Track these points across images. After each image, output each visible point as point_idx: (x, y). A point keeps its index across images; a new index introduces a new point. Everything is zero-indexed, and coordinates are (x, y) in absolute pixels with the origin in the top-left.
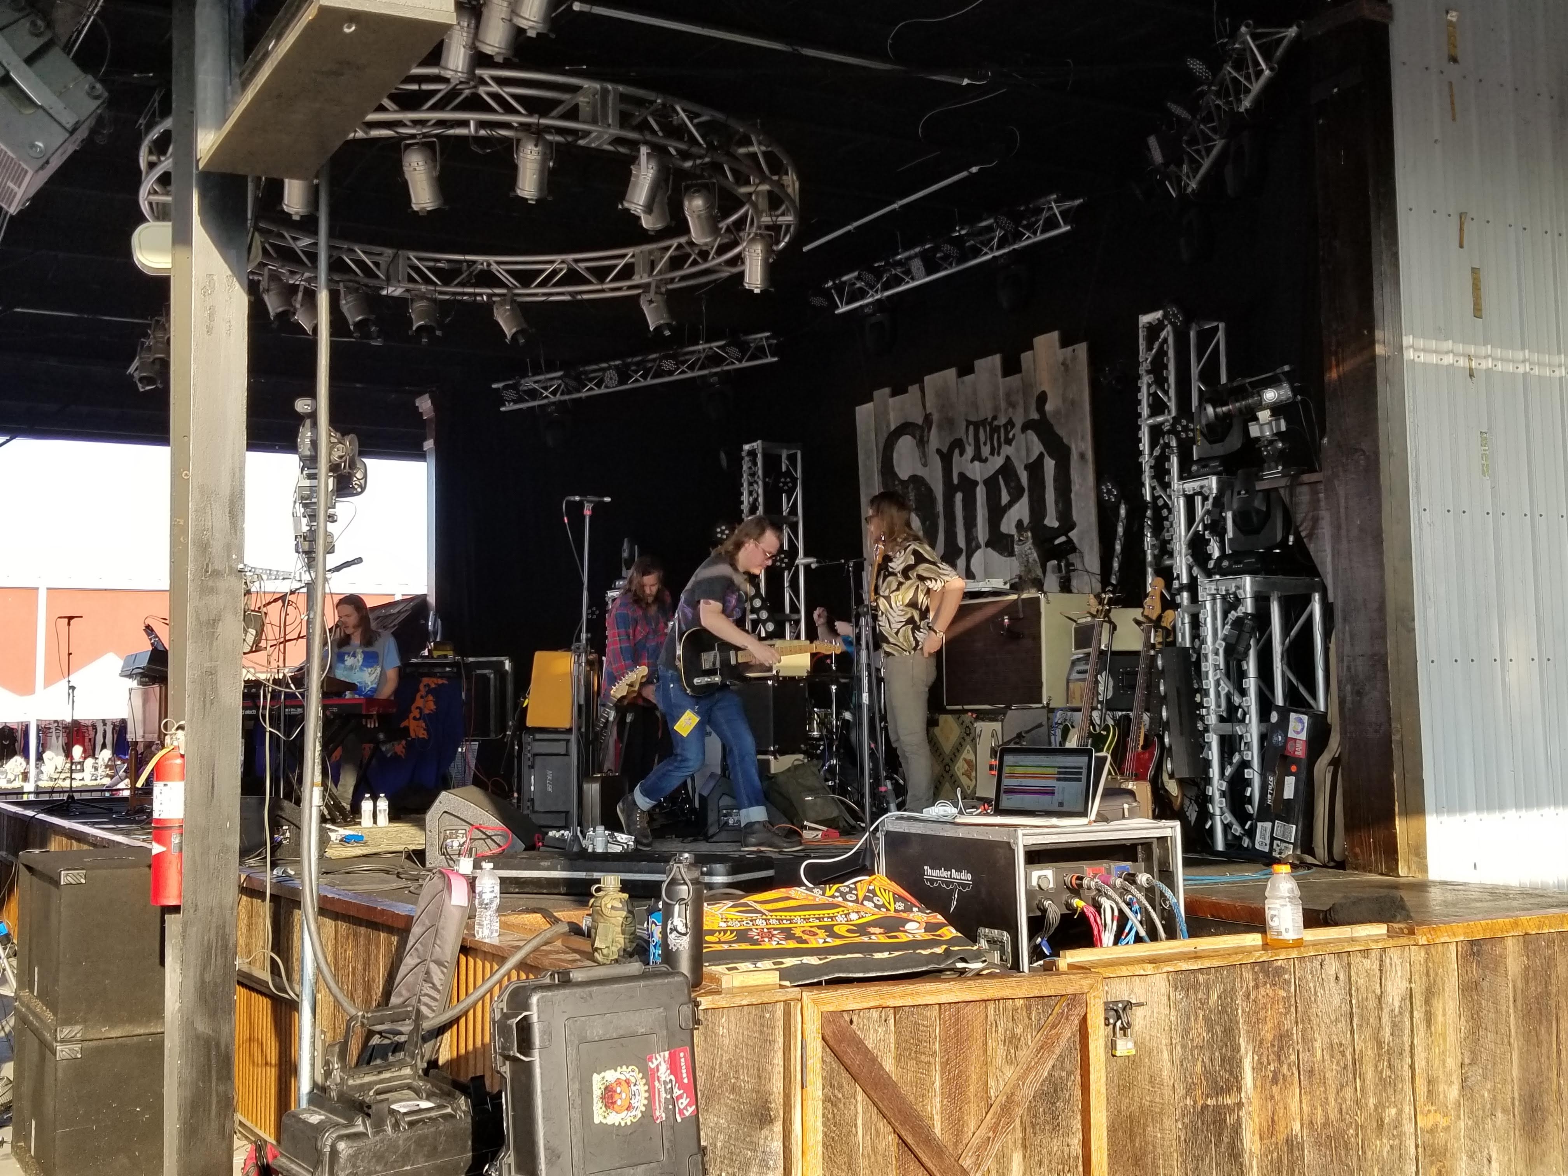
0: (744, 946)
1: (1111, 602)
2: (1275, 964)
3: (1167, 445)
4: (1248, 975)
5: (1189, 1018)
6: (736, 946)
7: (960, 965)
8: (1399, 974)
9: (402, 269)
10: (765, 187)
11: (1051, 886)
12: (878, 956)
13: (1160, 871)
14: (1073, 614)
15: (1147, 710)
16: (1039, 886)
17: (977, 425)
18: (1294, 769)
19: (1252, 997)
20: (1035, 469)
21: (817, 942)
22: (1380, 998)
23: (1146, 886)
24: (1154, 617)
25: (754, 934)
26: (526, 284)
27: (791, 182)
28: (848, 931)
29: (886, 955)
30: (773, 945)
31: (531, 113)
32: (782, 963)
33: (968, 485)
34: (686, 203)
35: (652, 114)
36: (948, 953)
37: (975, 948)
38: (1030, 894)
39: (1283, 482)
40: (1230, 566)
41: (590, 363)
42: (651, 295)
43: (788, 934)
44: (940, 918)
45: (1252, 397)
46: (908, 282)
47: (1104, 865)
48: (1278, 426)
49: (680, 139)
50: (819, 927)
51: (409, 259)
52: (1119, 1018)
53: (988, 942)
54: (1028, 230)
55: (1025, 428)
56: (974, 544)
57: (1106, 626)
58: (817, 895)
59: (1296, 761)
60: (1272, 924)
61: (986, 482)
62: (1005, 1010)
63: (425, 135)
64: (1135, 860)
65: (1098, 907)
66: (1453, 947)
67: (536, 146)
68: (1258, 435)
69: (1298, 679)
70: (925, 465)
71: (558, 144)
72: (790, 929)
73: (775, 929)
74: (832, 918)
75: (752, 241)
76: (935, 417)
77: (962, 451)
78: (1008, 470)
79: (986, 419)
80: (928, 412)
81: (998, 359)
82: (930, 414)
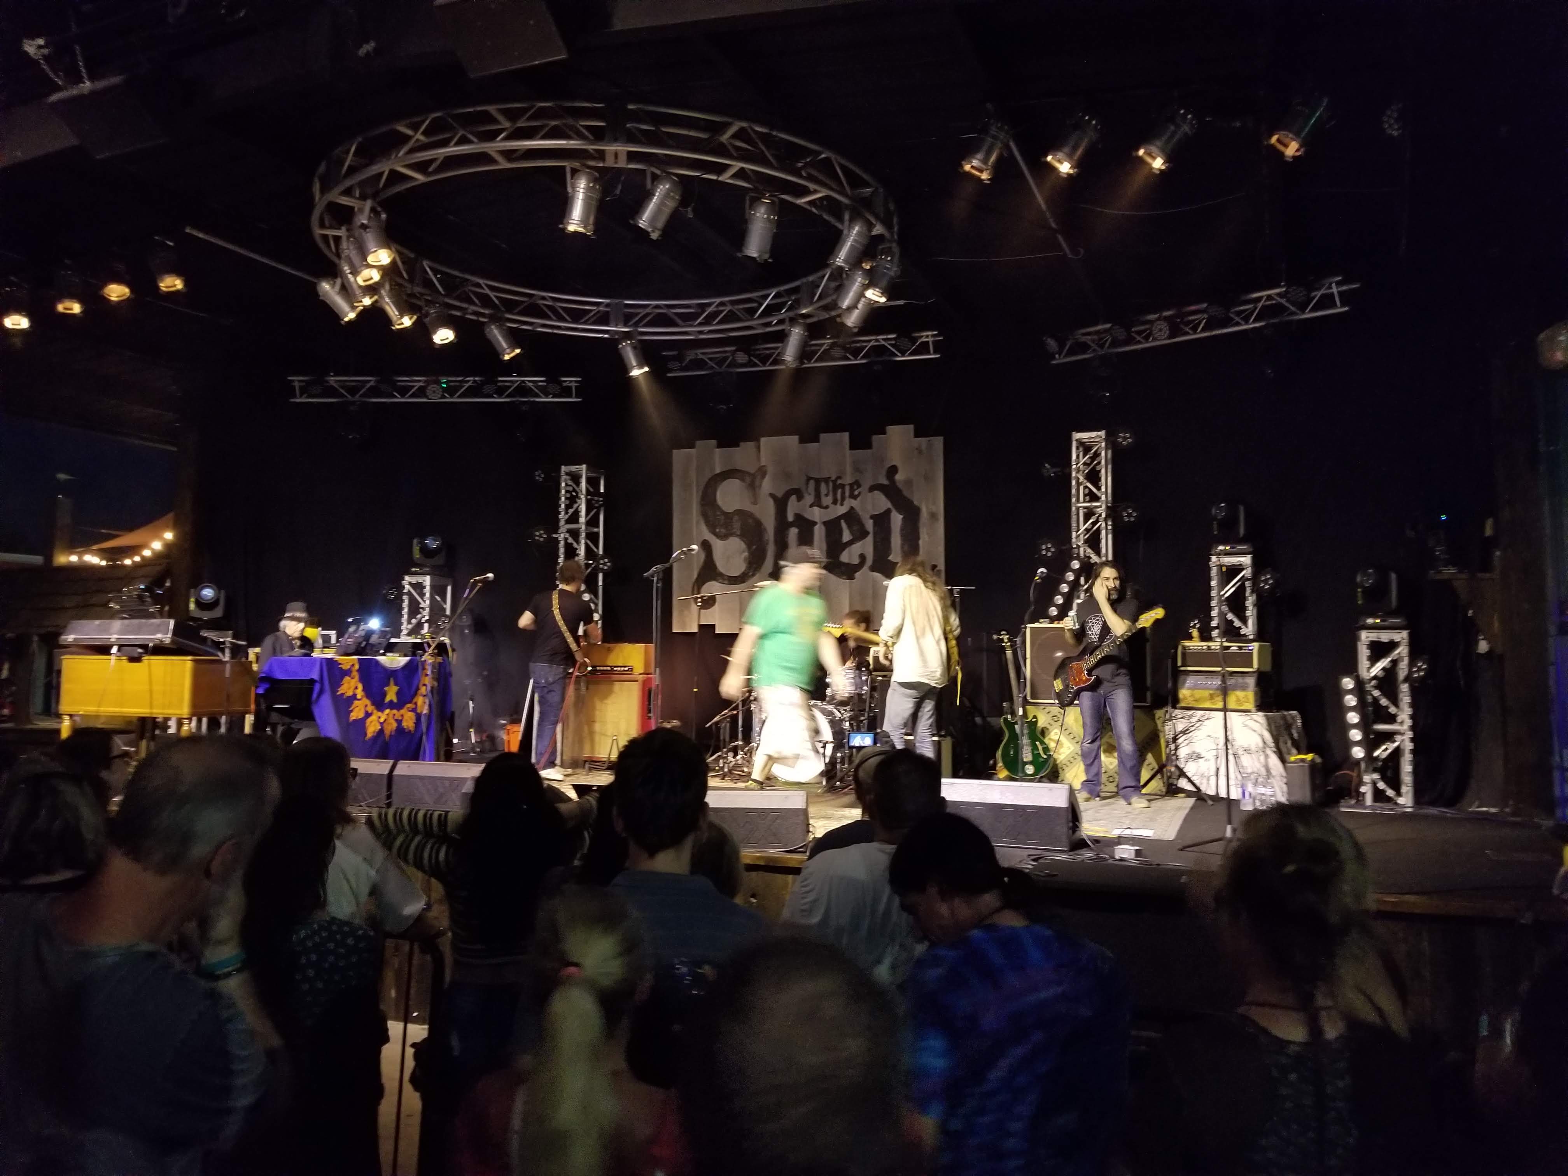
17: (818, 481)
33: (804, 523)
55: (873, 489)
61: (826, 524)
70: (754, 503)
76: (770, 469)
77: (800, 498)
78: (851, 517)
79: (830, 478)
80: (762, 464)
81: (846, 436)
82: (764, 466)
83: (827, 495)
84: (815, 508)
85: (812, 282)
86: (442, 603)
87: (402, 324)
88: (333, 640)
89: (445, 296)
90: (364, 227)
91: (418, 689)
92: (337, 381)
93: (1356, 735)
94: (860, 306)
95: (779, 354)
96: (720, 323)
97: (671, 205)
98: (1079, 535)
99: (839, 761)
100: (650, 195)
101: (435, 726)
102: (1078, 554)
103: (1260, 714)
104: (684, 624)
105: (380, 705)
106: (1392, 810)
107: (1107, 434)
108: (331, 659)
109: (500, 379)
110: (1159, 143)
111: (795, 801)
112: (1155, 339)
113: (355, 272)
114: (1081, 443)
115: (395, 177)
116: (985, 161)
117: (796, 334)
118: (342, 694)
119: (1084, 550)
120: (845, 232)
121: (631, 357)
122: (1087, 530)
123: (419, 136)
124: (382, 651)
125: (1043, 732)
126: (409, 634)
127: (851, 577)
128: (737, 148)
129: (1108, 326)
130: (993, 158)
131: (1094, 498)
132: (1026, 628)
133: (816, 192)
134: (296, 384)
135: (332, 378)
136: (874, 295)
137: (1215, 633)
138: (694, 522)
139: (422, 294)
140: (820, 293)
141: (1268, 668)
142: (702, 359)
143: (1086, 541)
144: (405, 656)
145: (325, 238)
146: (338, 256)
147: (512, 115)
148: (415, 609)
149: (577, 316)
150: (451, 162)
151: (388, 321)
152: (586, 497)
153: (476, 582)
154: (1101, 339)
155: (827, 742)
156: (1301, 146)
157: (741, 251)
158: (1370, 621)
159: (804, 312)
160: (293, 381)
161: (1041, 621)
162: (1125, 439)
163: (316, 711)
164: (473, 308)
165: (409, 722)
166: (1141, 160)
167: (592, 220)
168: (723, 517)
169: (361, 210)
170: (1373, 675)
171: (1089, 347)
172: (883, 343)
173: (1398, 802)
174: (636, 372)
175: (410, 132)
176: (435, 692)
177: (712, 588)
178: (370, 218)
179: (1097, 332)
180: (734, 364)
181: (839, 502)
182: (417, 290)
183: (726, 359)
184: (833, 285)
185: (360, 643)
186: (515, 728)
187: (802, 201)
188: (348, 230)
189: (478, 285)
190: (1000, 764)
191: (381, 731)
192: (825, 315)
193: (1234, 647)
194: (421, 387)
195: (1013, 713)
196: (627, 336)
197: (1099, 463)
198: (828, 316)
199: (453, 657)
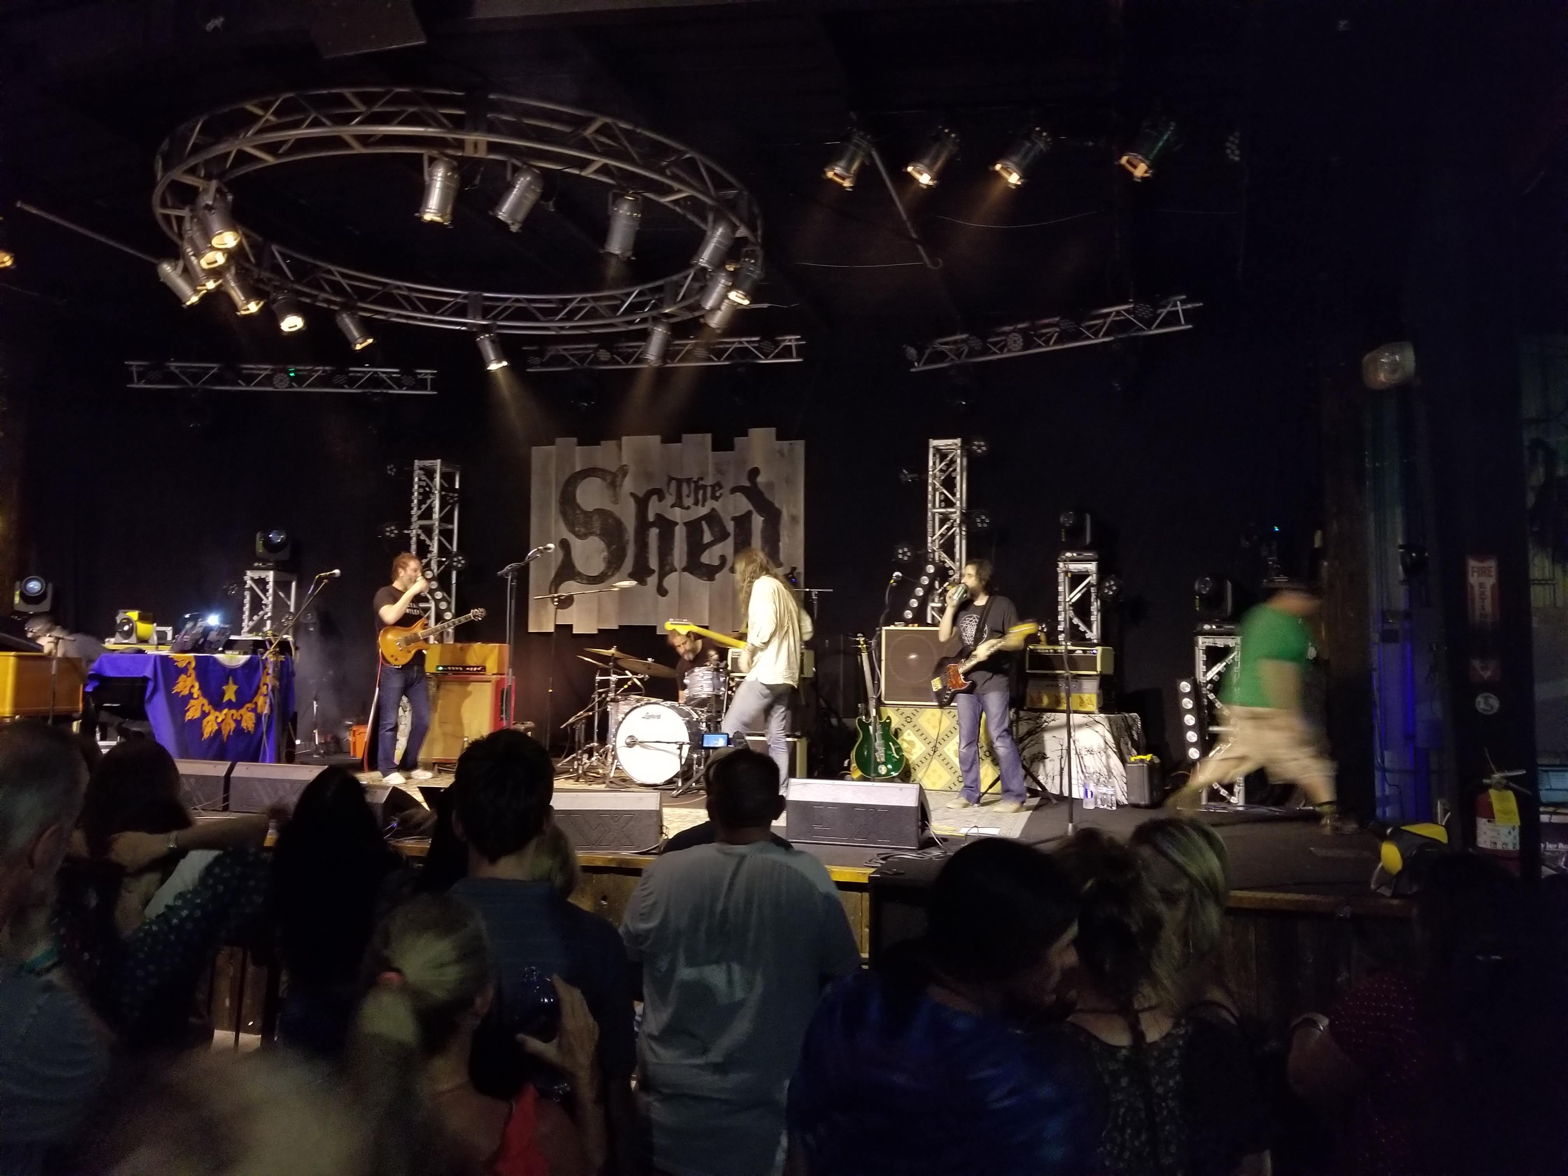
17: (680, 482)
33: (665, 524)
55: (734, 491)
56: (668, 568)
61: (687, 524)
70: (616, 502)
76: (632, 469)
77: (661, 498)
78: (712, 518)
79: (690, 479)
80: (624, 463)
81: (709, 437)
82: (625, 465)
83: (688, 496)
84: (677, 510)
85: (676, 282)
86: (286, 600)
87: (248, 309)
88: (169, 637)
89: (292, 282)
90: (209, 208)
91: (258, 688)
92: (177, 367)
93: (1192, 736)
94: (723, 307)
95: (641, 354)
96: (581, 319)
97: (532, 197)
98: (934, 541)
99: (695, 762)
100: (510, 186)
101: (276, 728)
102: (934, 558)
103: (1102, 715)
104: (540, 624)
105: (217, 704)
106: (1224, 808)
107: (963, 442)
108: (167, 656)
109: (351, 369)
110: (1015, 159)
111: (649, 801)
112: (1009, 351)
113: (199, 255)
114: (937, 450)
115: (243, 158)
116: (847, 169)
117: (659, 333)
118: (178, 693)
119: (940, 555)
120: (709, 233)
121: (489, 351)
122: (942, 535)
123: (270, 117)
124: (220, 649)
125: (897, 734)
126: (250, 631)
127: (711, 578)
128: (602, 144)
129: (964, 336)
130: (855, 166)
131: (949, 503)
132: (881, 630)
133: (680, 191)
134: (134, 369)
135: (173, 364)
136: (736, 297)
137: (1061, 637)
138: (553, 521)
139: (270, 280)
140: (685, 293)
141: (1110, 671)
142: (563, 355)
143: (941, 546)
144: (245, 653)
145: (167, 217)
146: (181, 236)
147: (368, 99)
148: (257, 605)
149: (433, 307)
150: (302, 144)
151: (234, 307)
152: (440, 492)
153: (321, 579)
154: (958, 349)
155: (683, 743)
156: (1150, 167)
157: (603, 248)
158: (1207, 627)
159: (667, 311)
160: (131, 366)
161: (896, 623)
162: (980, 447)
163: (149, 709)
164: (323, 295)
165: (248, 721)
166: (997, 173)
167: (449, 209)
168: (582, 516)
169: (206, 190)
170: (1208, 679)
171: (947, 356)
172: (746, 345)
173: (1231, 801)
174: (493, 367)
175: (259, 112)
176: (276, 692)
177: (570, 587)
178: (215, 199)
179: (955, 342)
180: (596, 361)
181: (700, 503)
182: (265, 275)
183: (588, 355)
184: (697, 285)
185: (198, 640)
186: (362, 729)
187: (666, 200)
188: (191, 210)
189: (330, 272)
190: (854, 765)
191: (219, 732)
192: (689, 316)
193: (1079, 651)
194: (267, 375)
195: (868, 714)
196: (485, 329)
197: (955, 470)
198: (691, 316)
199: (296, 656)
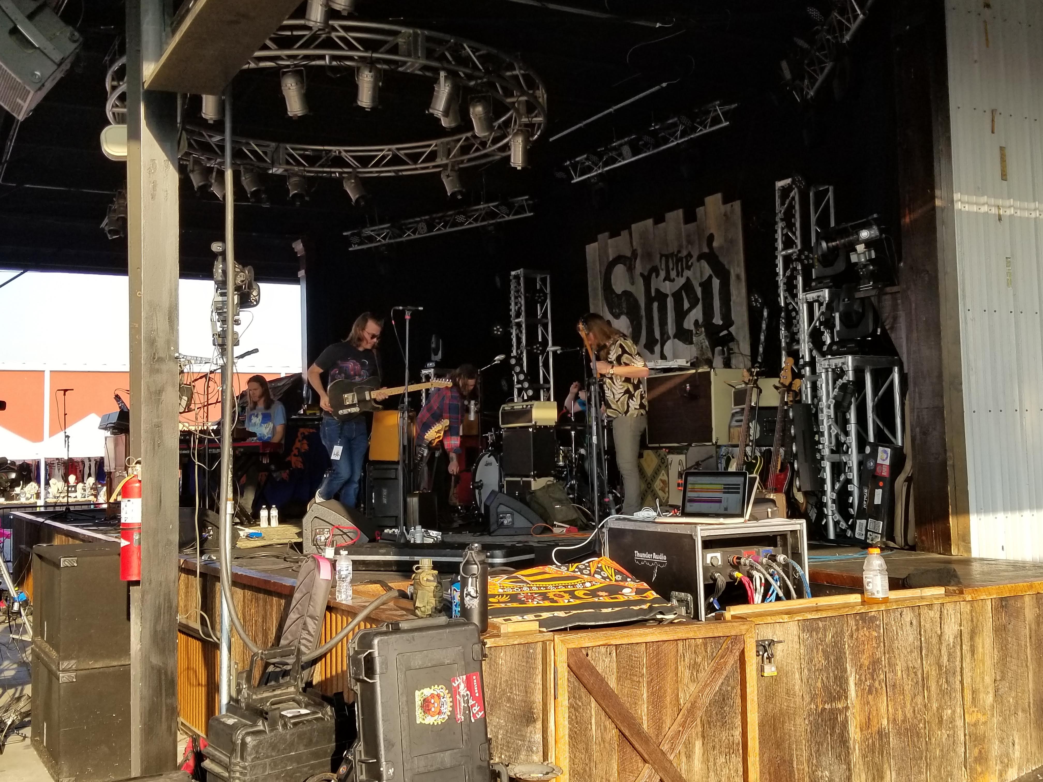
0: (515, 605)
1: (758, 374)
2: (870, 614)
3: (795, 269)
4: (852, 622)
5: (812, 651)
6: (510, 605)
7: (659, 616)
8: (953, 620)
9: (282, 155)
10: (524, 98)
11: (720, 563)
12: (604, 610)
13: (792, 553)
14: (733, 382)
15: (782, 446)
16: (712, 564)
17: (667, 257)
18: (881, 484)
19: (855, 636)
20: (706, 285)
21: (564, 602)
22: (940, 637)
23: (783, 563)
24: (787, 384)
25: (521, 596)
26: (365, 166)
27: (541, 94)
28: (584, 594)
29: (610, 610)
30: (535, 604)
31: (366, 50)
32: (541, 616)
33: (661, 297)
34: (471, 110)
35: (447, 50)
36: (651, 609)
37: (669, 605)
38: (705, 569)
39: (873, 293)
40: (838, 349)
41: (407, 218)
42: (449, 172)
43: (545, 597)
44: (645, 585)
45: (853, 235)
46: (620, 161)
47: (755, 549)
48: (870, 255)
49: (467, 66)
50: (565, 592)
51: (287, 149)
52: (766, 651)
53: (678, 601)
54: (701, 126)
55: (700, 258)
56: (666, 336)
57: (755, 390)
58: (564, 571)
59: (883, 479)
60: (868, 588)
61: (674, 295)
62: (689, 646)
63: (296, 66)
64: (775, 546)
65: (751, 577)
66: (989, 603)
67: (370, 72)
68: (857, 261)
69: (884, 425)
70: (633, 283)
71: (385, 70)
72: (546, 593)
73: (536, 593)
74: (573, 586)
75: (516, 134)
76: (639, 252)
77: (657, 275)
78: (688, 287)
79: (672, 253)
80: (635, 248)
81: (681, 212)
83: (673, 269)
84: (667, 282)
98: (781, 284)
127: (689, 343)
131: (791, 244)
138: (601, 306)
168: (616, 299)
181: (680, 274)
